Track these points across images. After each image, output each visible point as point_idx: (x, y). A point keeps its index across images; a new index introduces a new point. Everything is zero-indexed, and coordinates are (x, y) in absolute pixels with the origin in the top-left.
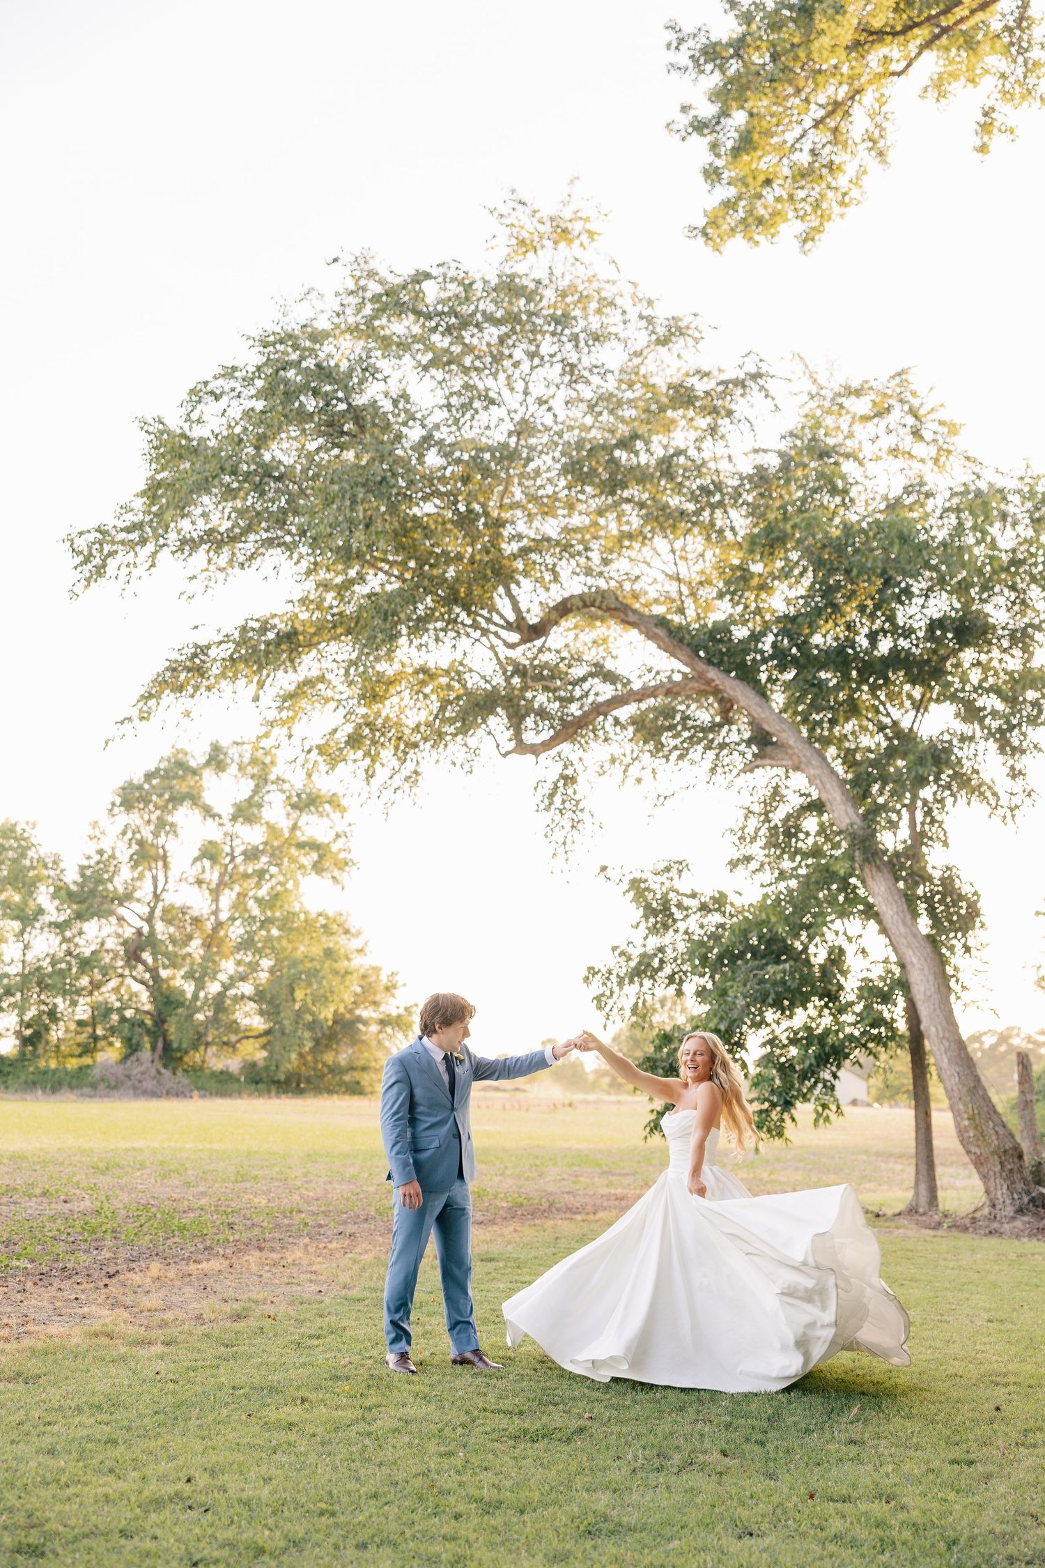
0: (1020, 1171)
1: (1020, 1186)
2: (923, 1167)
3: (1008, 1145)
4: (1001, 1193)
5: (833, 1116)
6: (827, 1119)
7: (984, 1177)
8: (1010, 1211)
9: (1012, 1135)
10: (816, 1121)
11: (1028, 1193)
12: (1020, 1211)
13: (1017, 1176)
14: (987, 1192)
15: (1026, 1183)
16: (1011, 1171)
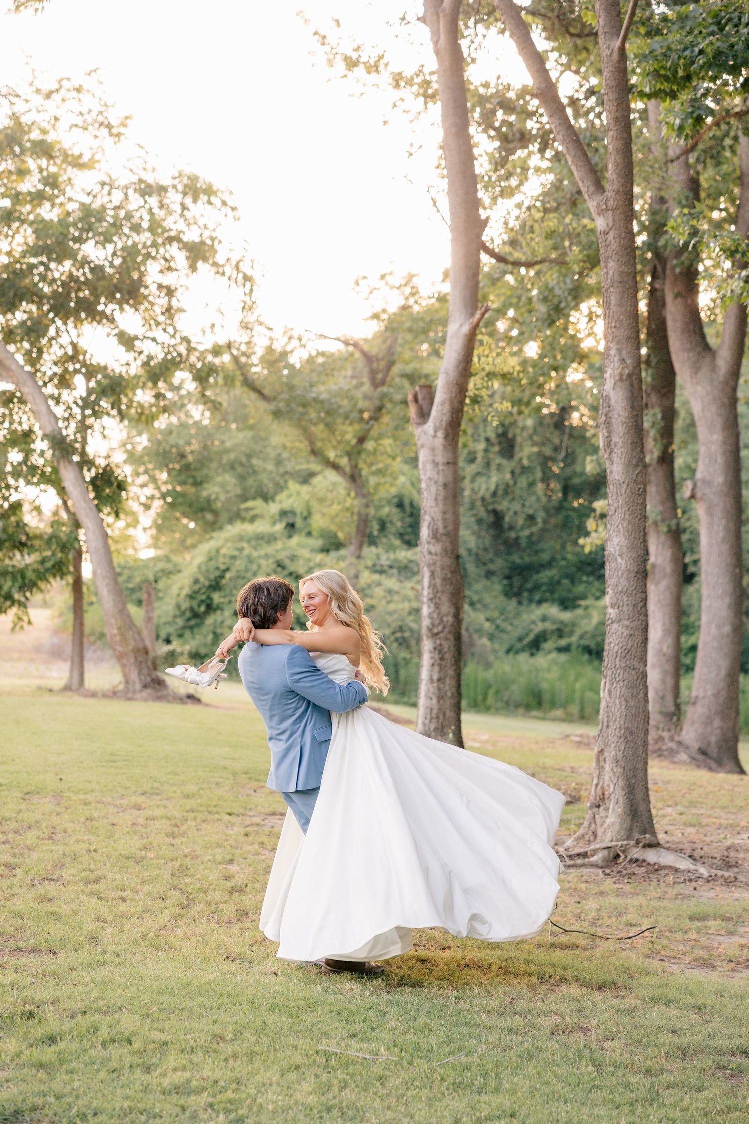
0: (146, 662)
1: (145, 671)
2: (77, 660)
3: (140, 646)
4: (134, 676)
5: (26, 626)
6: (22, 627)
7: (123, 666)
8: (138, 686)
9: (143, 640)
10: (13, 629)
11: (150, 675)
12: (145, 686)
13: (144, 666)
14: (125, 675)
15: (149, 668)
16: (141, 663)
